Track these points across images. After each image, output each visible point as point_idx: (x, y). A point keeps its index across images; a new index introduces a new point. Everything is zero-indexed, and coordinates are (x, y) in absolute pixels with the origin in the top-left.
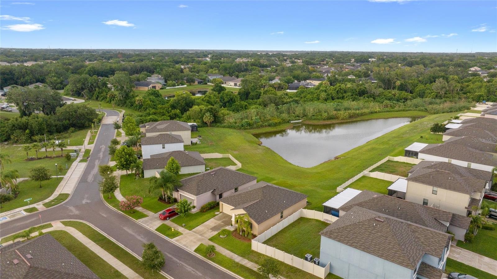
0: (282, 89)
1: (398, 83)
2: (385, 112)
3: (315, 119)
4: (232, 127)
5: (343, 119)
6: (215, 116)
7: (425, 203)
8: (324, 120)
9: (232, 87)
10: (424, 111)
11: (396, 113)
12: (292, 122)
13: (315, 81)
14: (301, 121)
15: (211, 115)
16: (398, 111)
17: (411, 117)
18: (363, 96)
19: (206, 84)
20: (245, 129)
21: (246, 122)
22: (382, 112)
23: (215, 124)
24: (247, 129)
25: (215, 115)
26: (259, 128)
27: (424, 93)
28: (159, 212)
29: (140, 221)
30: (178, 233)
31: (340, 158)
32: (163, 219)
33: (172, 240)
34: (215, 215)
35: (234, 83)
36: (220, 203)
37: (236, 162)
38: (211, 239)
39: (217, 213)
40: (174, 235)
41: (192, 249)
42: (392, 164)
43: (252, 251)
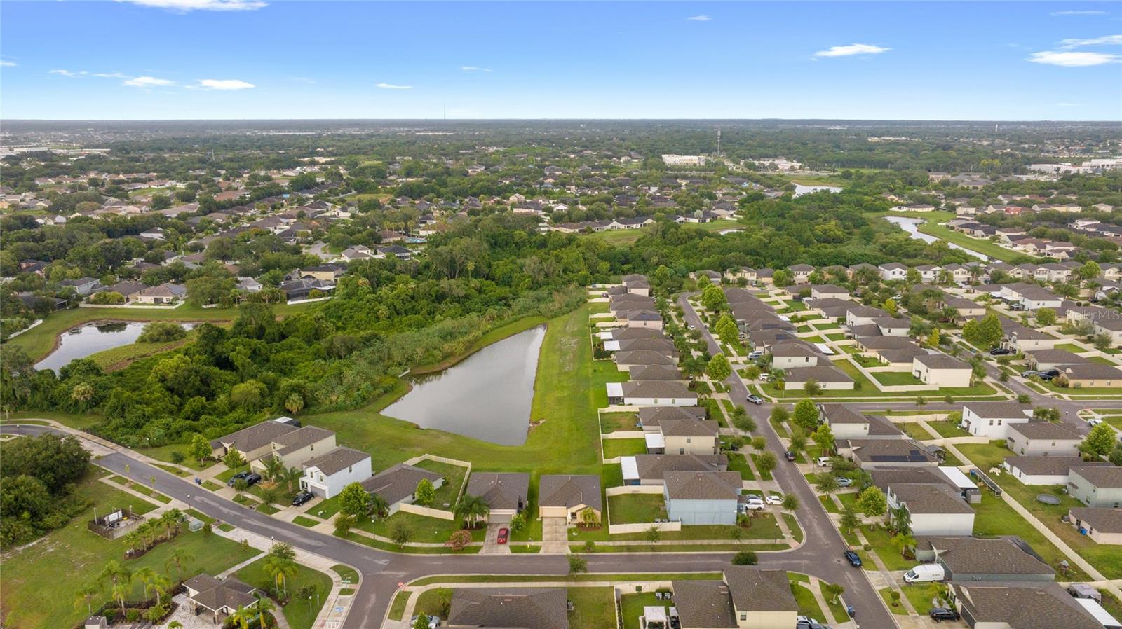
0: (277, 299)
1: (471, 266)
2: (496, 328)
3: (426, 363)
4: (342, 408)
7: (682, 452)
8: (438, 361)
9: (151, 307)
11: (509, 326)
12: (400, 376)
13: (319, 273)
14: (408, 371)
15: (300, 396)
18: (444, 302)
19: (77, 307)
20: (362, 407)
22: (494, 329)
23: (306, 410)
25: (304, 395)
26: (377, 399)
27: (510, 277)
28: (486, 539)
29: (482, 553)
30: (537, 547)
31: (541, 422)
32: (504, 542)
33: (542, 553)
34: (541, 521)
35: (153, 298)
36: (541, 508)
37: (455, 462)
38: (571, 539)
39: (539, 519)
40: (537, 549)
41: (568, 552)
42: (607, 417)
43: (612, 535)
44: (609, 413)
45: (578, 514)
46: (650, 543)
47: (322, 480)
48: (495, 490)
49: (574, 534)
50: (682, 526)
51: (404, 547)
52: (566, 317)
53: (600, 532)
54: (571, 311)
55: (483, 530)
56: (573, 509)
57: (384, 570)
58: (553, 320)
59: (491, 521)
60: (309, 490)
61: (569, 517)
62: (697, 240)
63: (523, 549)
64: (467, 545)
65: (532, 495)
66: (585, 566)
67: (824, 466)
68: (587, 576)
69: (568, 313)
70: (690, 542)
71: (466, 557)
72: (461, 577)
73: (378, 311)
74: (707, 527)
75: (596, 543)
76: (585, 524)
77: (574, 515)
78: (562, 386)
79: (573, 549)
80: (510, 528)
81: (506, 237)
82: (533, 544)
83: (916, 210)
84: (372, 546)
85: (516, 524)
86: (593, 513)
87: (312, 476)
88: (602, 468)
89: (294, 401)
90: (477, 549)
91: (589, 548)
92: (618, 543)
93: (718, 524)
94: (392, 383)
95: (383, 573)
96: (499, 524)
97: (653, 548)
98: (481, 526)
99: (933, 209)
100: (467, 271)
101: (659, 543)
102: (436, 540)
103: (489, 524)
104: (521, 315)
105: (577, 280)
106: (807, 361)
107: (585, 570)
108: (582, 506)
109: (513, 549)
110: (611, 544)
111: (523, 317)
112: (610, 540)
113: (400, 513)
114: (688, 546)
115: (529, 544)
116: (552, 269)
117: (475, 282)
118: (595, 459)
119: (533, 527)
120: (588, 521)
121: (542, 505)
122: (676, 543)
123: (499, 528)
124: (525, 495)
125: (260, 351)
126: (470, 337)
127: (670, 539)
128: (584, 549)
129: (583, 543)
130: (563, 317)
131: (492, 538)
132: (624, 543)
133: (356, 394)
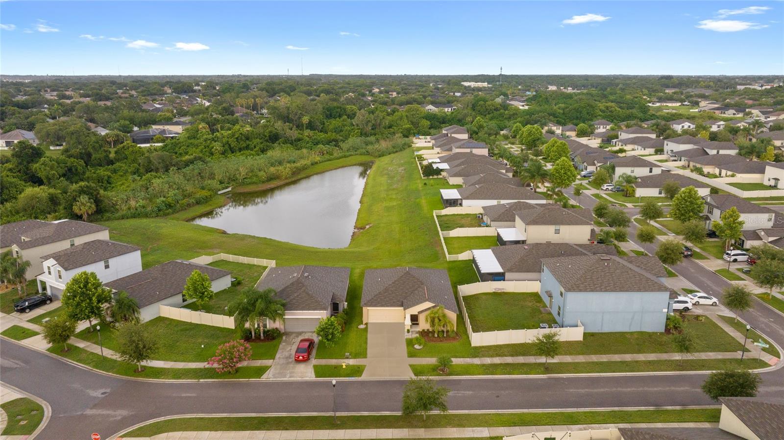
1: (305, 119)
2: (325, 161)
3: (250, 183)
4: (139, 214)
5: (286, 178)
6: (97, 201)
8: (263, 182)
10: (366, 155)
12: (219, 193)
13: (168, 126)
14: (230, 189)
15: (89, 199)
16: (339, 159)
17: (360, 164)
18: (277, 142)
20: (166, 215)
21: (163, 202)
22: (323, 162)
23: (99, 217)
24: (168, 214)
25: (96, 198)
26: (186, 209)
28: (278, 356)
29: (268, 377)
30: (359, 367)
31: (367, 227)
32: (306, 360)
33: (364, 377)
34: (366, 330)
35: (4, 141)
36: (365, 309)
37: (255, 261)
38: (411, 355)
39: (362, 326)
40: (357, 371)
41: (409, 375)
42: (445, 219)
43: (476, 348)
44: (446, 215)
45: (422, 319)
46: (543, 360)
47: (60, 277)
48: (298, 284)
49: (417, 347)
50: (585, 335)
51: (144, 368)
52: (393, 155)
53: (456, 344)
54: (397, 152)
55: (275, 342)
56: (414, 310)
57: (95, 406)
58: (380, 158)
59: (288, 330)
60: (49, 292)
61: (408, 322)
62: (502, 111)
63: (335, 371)
64: (245, 364)
65: (354, 296)
66: (443, 399)
67: (735, 261)
68: (445, 416)
69: (394, 153)
70: (604, 358)
71: (240, 384)
72: (221, 420)
73: (213, 148)
74: (622, 334)
75: (455, 361)
76: (433, 332)
77: (414, 319)
78: (391, 198)
79: (418, 371)
80: (316, 339)
81: (339, 110)
82: (352, 362)
83: (667, 104)
84: (96, 366)
85: (326, 331)
86: (444, 316)
87: (50, 273)
88: (446, 265)
89: (83, 204)
90: (261, 371)
91: (443, 367)
92: (488, 361)
93: (638, 330)
94: (206, 194)
95: (89, 412)
96: (300, 333)
97: (547, 368)
98: (273, 336)
99: (680, 104)
100: (303, 125)
101: (556, 360)
102: (199, 358)
103: (286, 334)
104: (350, 153)
105: (401, 132)
106: (651, 172)
107: (443, 407)
108: (428, 305)
109: (320, 371)
110: (477, 361)
111: (351, 155)
112: (475, 356)
113: (160, 320)
114: (602, 363)
115: (344, 363)
116: (379, 121)
117: (307, 132)
118: (437, 256)
119: (353, 337)
120: (438, 328)
121: (367, 305)
122: (581, 359)
123: (301, 338)
124: (343, 294)
125: (76, 170)
126: (298, 165)
127: (571, 354)
128: (434, 370)
129: (432, 361)
130: (389, 156)
131: (287, 354)
132: (497, 360)
133: (159, 200)
